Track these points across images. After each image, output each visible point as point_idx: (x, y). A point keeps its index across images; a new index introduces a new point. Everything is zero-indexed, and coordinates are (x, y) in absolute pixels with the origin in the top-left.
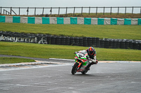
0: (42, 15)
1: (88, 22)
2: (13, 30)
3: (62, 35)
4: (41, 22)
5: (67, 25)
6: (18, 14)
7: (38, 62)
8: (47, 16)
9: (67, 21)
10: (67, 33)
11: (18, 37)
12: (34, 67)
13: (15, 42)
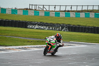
0: (65, 11)
3: (79, 25)
4: (64, 15)
6: (48, 10)
13: (46, 30)
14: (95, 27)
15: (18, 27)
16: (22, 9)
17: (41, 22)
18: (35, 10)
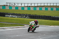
0: (27, 6)
1: (46, 9)
2: (15, 13)
3: (36, 15)
4: (27, 9)
5: (38, 10)
6: (17, 6)
7: (25, 26)
8: (29, 7)
9: (38, 9)
10: (38, 14)
11: (17, 15)
12: (24, 28)
13: (16, 18)
14: (45, 16)
16: (2, 6)
17: (13, 13)
18: (10, 6)
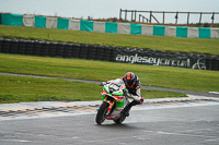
2: (154, 47)
4: (197, 35)
6: (161, 22)
7: (191, 97)
11: (161, 57)
15: (96, 59)
16: (103, 20)
17: (145, 50)
18: (133, 21)
